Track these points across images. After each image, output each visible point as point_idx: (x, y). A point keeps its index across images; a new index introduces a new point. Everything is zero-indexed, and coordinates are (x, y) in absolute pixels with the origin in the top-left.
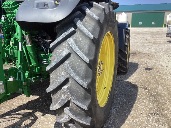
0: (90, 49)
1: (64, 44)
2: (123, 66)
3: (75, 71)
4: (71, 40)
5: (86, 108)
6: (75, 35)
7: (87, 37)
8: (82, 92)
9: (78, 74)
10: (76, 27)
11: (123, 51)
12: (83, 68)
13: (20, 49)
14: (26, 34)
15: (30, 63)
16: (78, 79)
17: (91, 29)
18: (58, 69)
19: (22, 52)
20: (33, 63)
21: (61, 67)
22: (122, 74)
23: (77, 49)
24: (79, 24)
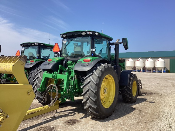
0: (97, 80)
1: (89, 78)
2: (129, 97)
3: (91, 87)
4: (91, 77)
5: (94, 100)
6: (93, 75)
7: (96, 76)
8: (93, 94)
9: (92, 88)
10: (93, 73)
11: (128, 87)
12: (94, 86)
13: (73, 80)
14: (75, 74)
15: (76, 87)
16: (92, 89)
17: (98, 73)
18: (86, 87)
19: (73, 81)
20: (77, 87)
21: (87, 86)
22: (130, 103)
23: (92, 80)
24: (94, 72)
